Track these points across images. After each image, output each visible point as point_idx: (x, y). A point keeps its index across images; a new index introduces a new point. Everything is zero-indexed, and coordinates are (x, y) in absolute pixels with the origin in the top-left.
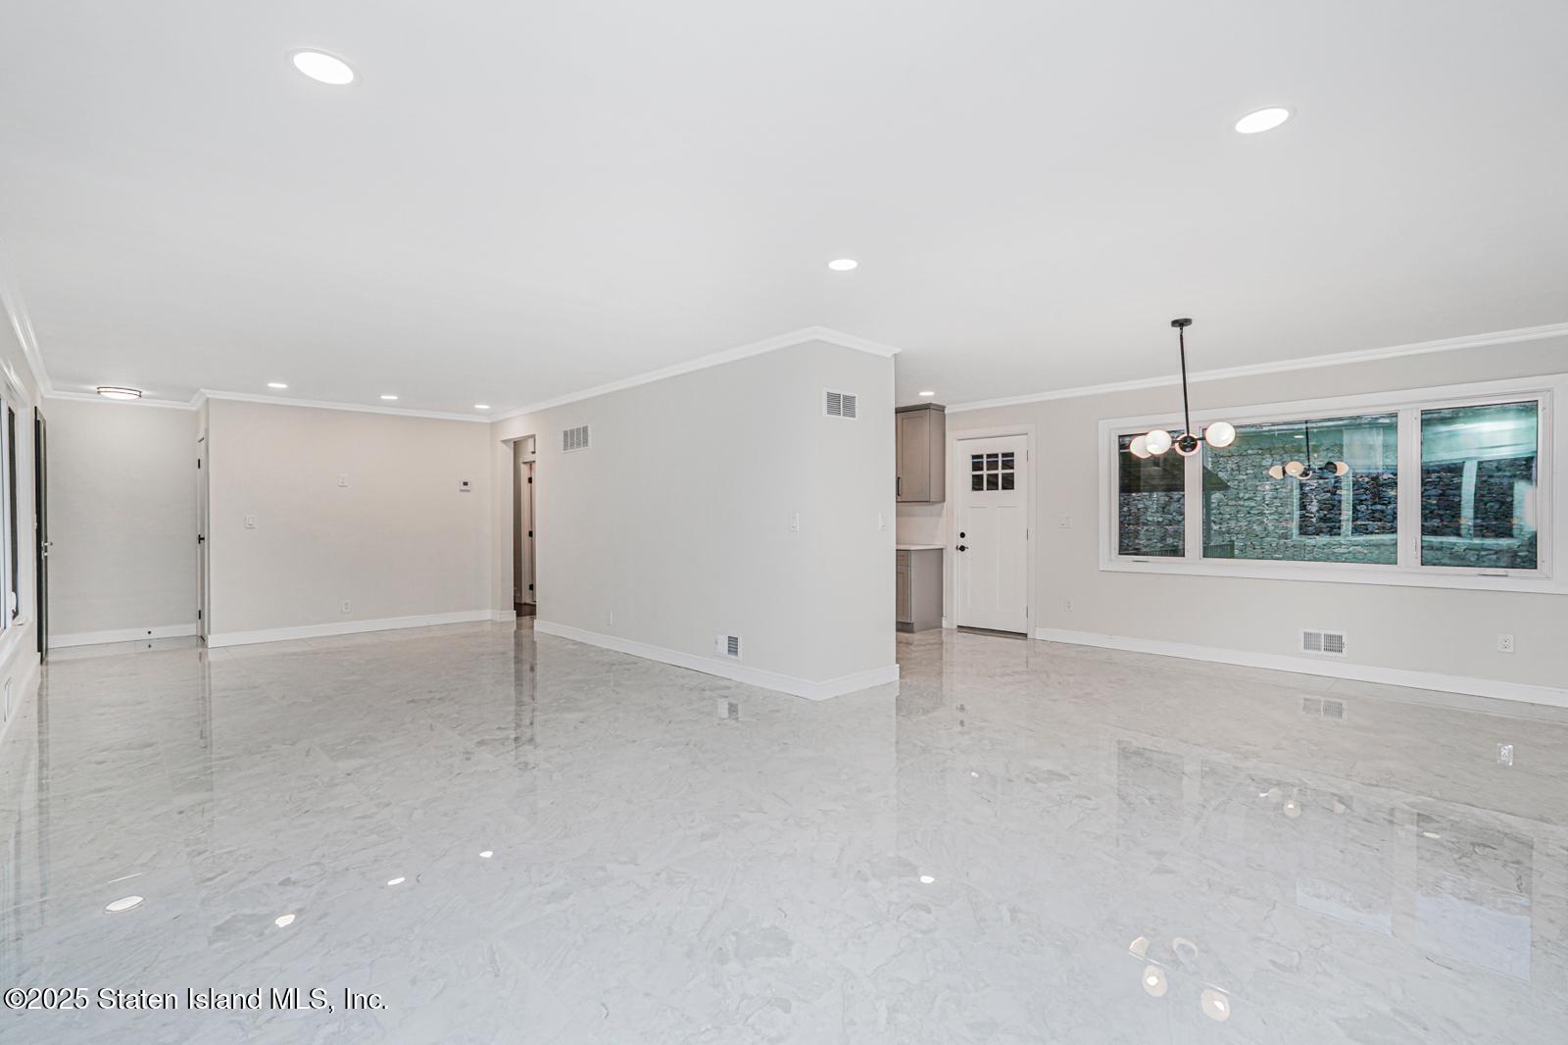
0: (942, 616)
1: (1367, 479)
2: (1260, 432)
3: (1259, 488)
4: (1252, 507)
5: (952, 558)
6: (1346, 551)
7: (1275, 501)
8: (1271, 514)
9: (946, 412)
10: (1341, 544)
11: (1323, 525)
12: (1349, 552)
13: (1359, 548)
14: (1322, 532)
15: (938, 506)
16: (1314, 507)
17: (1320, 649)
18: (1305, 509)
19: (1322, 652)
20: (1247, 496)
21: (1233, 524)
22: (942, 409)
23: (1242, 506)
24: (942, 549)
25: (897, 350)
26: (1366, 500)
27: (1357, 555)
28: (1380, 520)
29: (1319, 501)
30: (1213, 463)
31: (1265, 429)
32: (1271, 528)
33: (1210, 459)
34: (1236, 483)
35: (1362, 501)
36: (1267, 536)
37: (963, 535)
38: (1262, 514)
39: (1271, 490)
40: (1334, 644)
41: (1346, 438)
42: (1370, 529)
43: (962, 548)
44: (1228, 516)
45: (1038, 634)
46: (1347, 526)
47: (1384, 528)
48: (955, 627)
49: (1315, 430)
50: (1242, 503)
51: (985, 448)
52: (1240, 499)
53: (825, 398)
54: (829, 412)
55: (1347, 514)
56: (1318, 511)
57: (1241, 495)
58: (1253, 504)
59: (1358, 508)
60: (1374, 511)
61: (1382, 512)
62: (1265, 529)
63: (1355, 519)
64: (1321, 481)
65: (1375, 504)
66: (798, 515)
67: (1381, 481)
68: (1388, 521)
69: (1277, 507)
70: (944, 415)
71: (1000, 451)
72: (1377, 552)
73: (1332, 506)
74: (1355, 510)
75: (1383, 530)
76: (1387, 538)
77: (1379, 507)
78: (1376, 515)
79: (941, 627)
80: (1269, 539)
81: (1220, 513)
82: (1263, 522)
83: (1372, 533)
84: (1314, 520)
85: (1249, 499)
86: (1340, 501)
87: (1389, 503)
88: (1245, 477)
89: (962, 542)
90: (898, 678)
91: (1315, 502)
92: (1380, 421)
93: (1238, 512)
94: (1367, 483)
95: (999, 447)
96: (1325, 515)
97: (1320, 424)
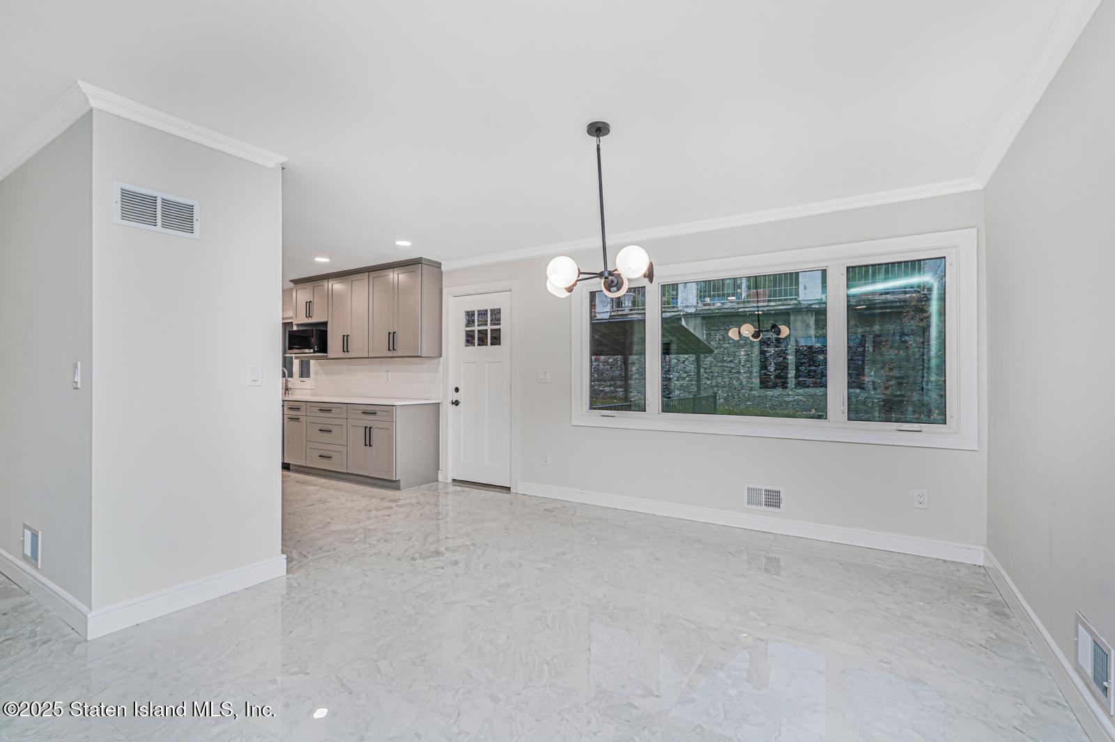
0: (438, 469)
1: (805, 348)
2: (738, 312)
3: (737, 354)
4: (732, 368)
5: (448, 411)
6: (792, 399)
7: (747, 363)
8: (744, 373)
9: (443, 268)
10: (789, 395)
11: (778, 381)
12: (794, 401)
13: (800, 397)
14: (777, 386)
15: (436, 361)
16: (772, 368)
17: (761, 504)
18: (766, 369)
19: (764, 508)
20: (729, 359)
21: (720, 380)
22: (438, 265)
23: (726, 366)
24: (439, 403)
25: (284, 159)
26: (804, 363)
27: (799, 403)
28: (814, 378)
29: (775, 364)
30: (707, 335)
31: (741, 310)
32: (745, 383)
33: (705, 332)
34: (722, 349)
35: (802, 363)
36: (742, 389)
37: (457, 390)
38: (739, 372)
39: (745, 355)
40: (773, 499)
41: (792, 318)
42: (807, 384)
43: (456, 403)
44: (716, 374)
45: (519, 488)
46: (792, 382)
47: (816, 383)
48: (450, 480)
49: (773, 312)
50: (726, 364)
51: (476, 305)
52: (725, 361)
53: (118, 196)
54: (123, 218)
55: (792, 373)
56: (775, 371)
57: (725, 359)
58: (733, 365)
59: (800, 368)
60: (810, 371)
61: (815, 371)
62: (741, 384)
63: (797, 377)
64: (777, 349)
65: (810, 366)
66: (79, 363)
67: (814, 350)
68: (819, 379)
69: (748, 367)
70: (441, 273)
71: (489, 307)
72: (812, 400)
73: (783, 367)
74: (797, 369)
75: (816, 385)
76: (818, 391)
77: (813, 368)
78: (811, 373)
79: (438, 481)
80: (743, 391)
81: (711, 372)
82: (740, 379)
83: (808, 387)
84: (772, 377)
85: (731, 361)
86: (788, 364)
87: (819, 365)
88: (728, 346)
89: (455, 397)
90: (285, 573)
91: (773, 365)
92: (813, 306)
93: (723, 370)
94: (806, 350)
95: (487, 303)
96: (779, 374)
97: (775, 308)
